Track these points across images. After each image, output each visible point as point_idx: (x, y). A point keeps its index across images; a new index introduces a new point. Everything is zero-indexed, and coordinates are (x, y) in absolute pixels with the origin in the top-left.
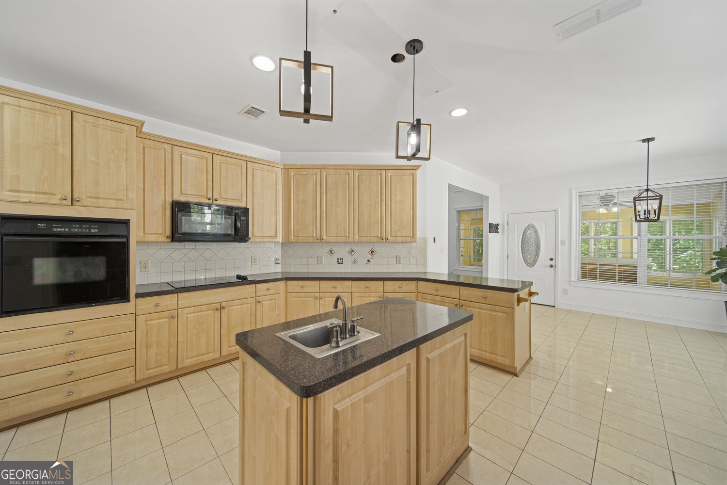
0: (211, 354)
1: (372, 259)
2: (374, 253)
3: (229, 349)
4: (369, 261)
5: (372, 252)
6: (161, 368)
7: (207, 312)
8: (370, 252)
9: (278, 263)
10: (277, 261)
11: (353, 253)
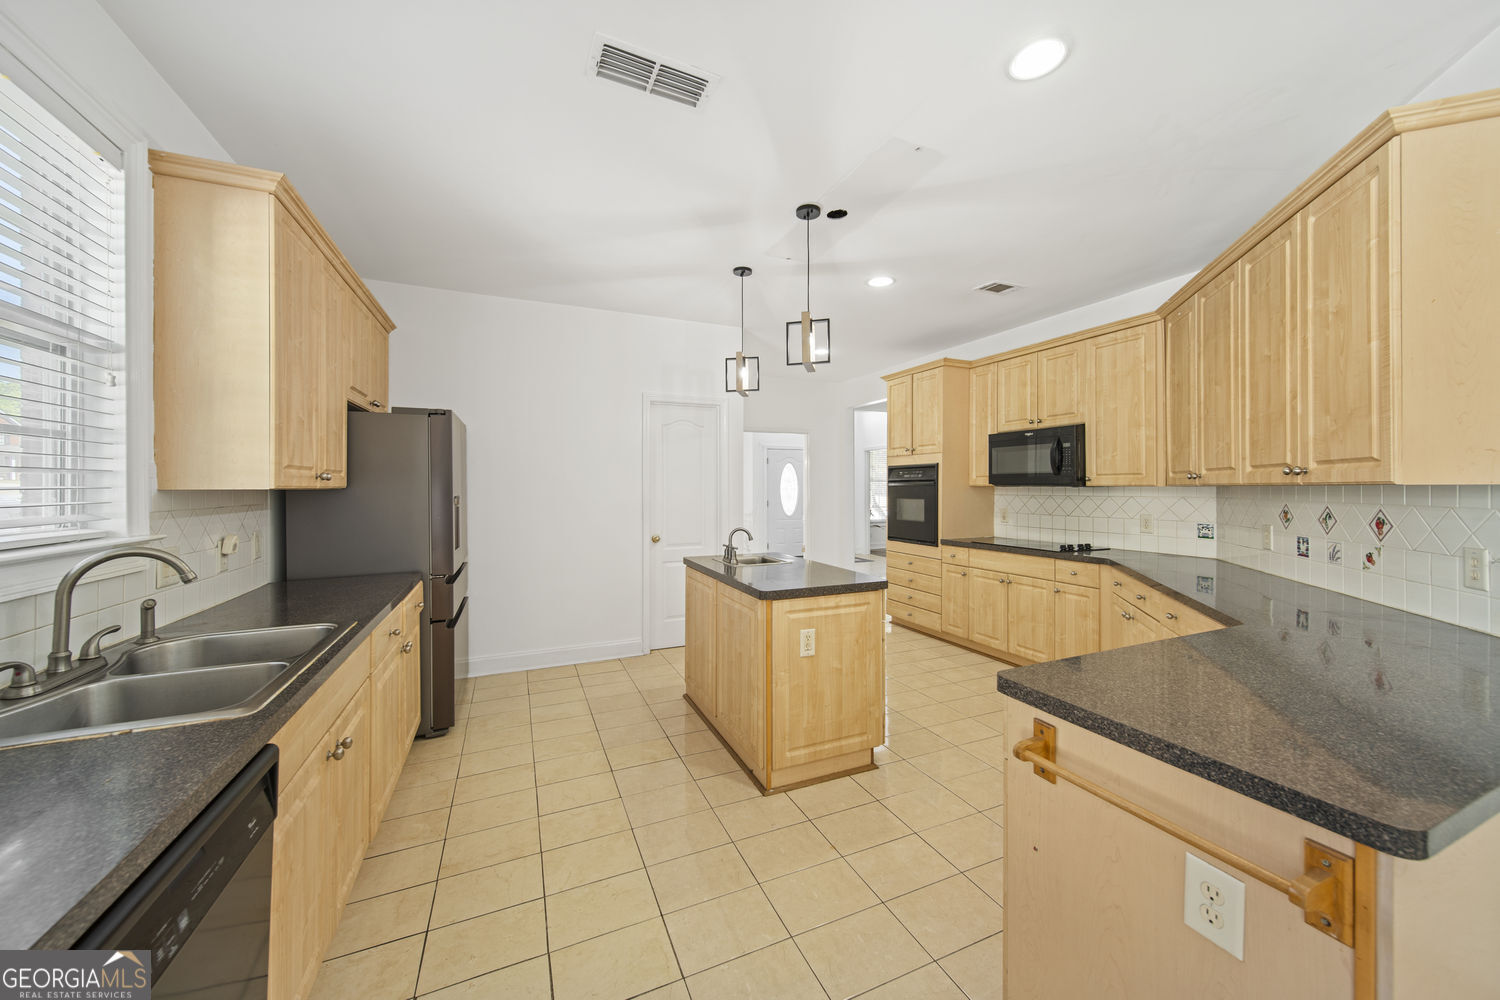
0: (997, 642)
1: (1379, 550)
2: (1385, 528)
3: (1018, 648)
4: (1369, 558)
5: (1380, 524)
6: (956, 629)
7: (992, 581)
8: (1374, 525)
9: (1205, 537)
10: (1204, 531)
11: (1330, 523)
